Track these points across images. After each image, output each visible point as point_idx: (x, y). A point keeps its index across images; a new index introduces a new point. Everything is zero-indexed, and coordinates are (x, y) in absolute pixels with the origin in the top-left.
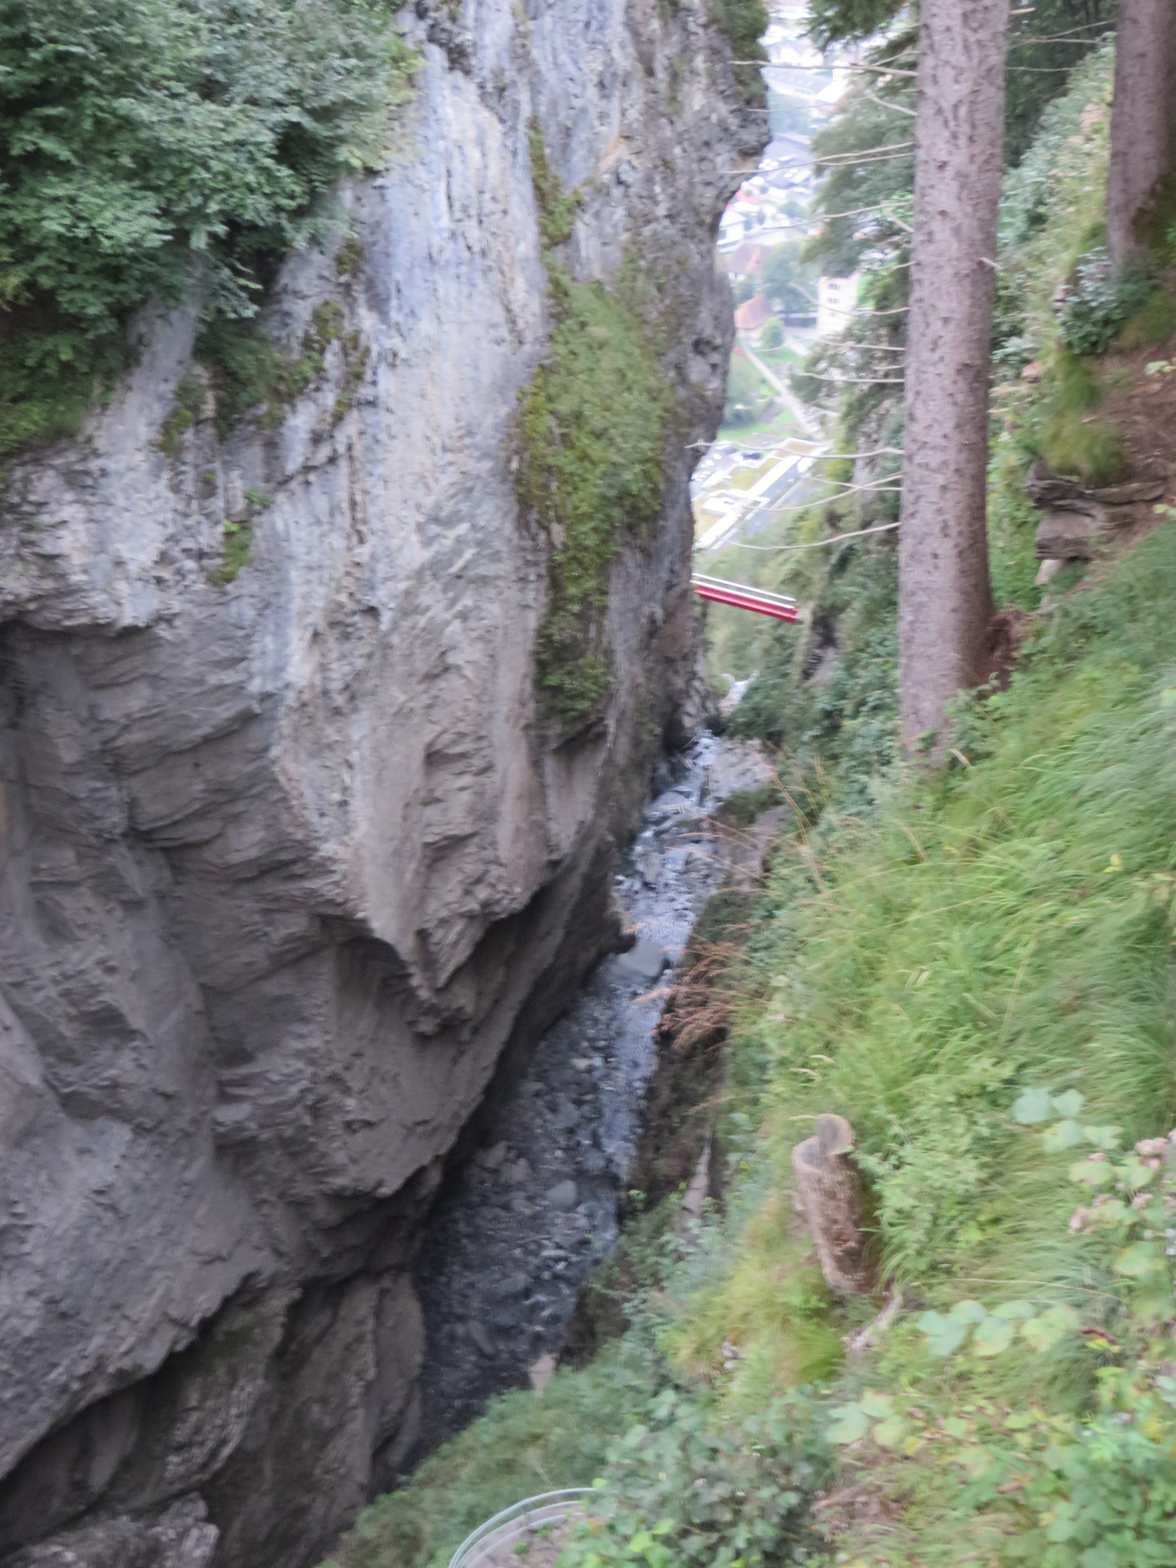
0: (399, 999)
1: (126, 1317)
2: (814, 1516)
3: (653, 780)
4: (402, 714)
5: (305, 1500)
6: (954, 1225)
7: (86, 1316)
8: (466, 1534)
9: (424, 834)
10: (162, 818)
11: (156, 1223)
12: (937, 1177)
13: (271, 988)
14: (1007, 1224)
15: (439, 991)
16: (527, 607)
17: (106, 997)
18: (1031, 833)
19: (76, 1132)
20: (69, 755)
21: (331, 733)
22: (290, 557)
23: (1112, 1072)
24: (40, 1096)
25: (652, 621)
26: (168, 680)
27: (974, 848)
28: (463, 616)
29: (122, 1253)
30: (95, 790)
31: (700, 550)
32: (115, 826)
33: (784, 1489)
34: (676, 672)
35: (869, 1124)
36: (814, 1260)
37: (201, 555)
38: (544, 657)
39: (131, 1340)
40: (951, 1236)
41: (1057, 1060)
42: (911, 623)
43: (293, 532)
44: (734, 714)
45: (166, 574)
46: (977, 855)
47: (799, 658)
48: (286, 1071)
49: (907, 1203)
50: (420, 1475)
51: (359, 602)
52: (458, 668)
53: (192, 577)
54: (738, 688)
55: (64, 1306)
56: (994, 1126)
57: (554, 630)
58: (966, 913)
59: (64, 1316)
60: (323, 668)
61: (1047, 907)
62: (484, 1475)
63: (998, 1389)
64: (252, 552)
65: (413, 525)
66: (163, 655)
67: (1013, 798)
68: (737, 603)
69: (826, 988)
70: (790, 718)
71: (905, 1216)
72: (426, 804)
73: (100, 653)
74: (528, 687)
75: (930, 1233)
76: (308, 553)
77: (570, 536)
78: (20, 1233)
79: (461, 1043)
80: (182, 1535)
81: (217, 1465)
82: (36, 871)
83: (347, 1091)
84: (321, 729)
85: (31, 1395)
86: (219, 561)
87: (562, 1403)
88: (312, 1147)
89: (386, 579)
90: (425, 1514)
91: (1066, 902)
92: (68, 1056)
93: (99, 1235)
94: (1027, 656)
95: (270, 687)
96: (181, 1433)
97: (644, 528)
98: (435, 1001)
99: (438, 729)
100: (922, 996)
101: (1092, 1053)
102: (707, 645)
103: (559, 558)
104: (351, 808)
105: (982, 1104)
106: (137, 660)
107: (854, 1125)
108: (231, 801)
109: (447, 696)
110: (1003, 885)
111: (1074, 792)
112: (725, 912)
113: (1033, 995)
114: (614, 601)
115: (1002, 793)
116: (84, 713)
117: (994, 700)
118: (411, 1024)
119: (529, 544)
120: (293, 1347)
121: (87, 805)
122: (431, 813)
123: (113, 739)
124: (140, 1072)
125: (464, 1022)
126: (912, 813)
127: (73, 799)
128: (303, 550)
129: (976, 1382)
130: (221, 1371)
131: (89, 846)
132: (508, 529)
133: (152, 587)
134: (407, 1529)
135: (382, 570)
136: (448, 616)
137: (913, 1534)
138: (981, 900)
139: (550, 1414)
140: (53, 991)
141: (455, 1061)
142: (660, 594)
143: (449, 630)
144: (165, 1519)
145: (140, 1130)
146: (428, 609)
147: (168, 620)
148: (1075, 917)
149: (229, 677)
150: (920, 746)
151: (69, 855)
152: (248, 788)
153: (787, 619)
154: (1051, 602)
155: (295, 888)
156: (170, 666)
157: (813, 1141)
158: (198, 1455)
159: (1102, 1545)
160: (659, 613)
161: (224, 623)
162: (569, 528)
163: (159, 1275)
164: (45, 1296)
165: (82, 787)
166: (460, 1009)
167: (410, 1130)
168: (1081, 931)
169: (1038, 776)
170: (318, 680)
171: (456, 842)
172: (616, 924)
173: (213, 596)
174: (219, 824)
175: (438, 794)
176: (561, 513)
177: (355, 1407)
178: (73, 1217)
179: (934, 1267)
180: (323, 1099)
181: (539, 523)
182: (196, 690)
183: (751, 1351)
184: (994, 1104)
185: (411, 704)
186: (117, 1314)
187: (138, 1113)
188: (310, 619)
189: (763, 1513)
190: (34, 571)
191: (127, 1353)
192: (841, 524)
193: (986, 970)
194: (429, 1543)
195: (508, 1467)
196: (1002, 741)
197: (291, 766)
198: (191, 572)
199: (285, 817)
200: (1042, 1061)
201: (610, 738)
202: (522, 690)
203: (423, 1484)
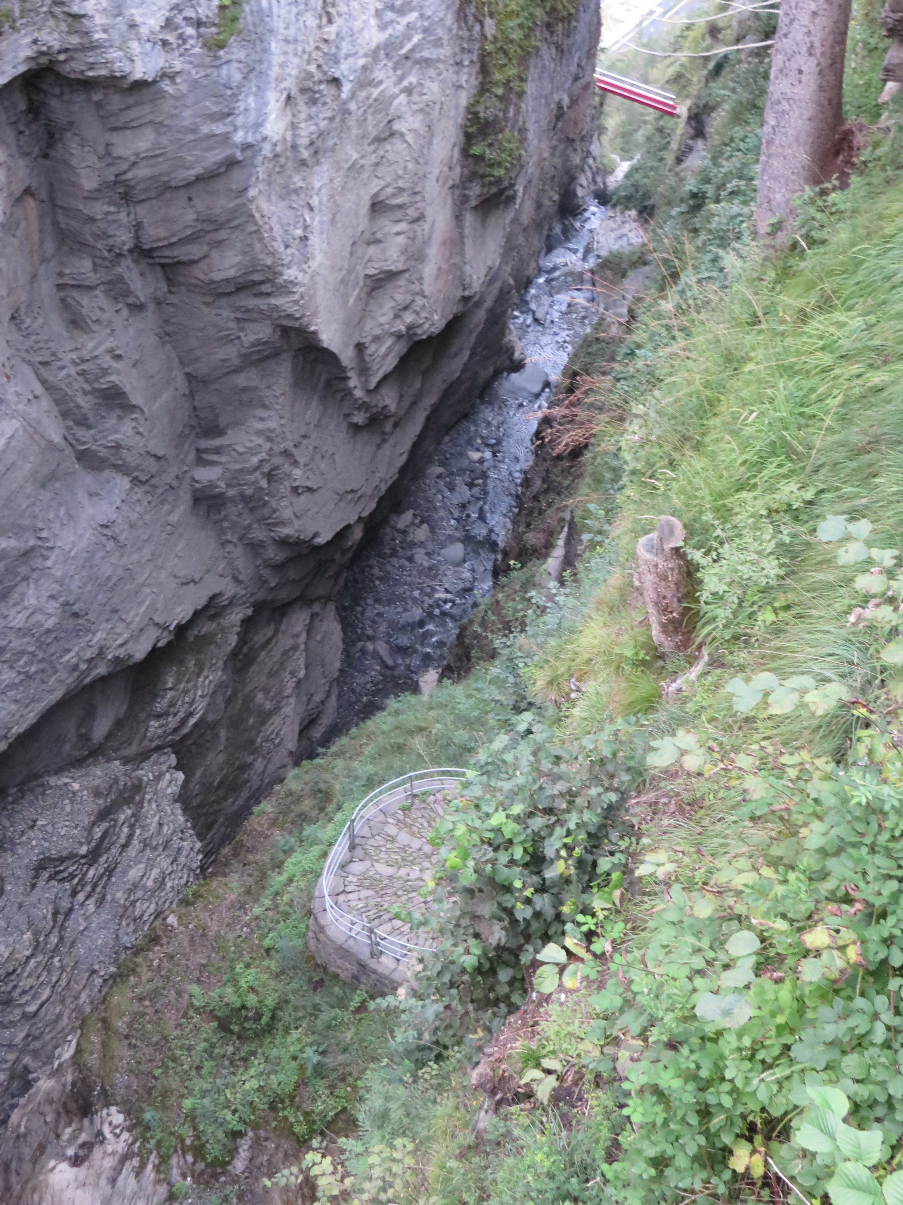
0: (339, 396)
1: (121, 619)
2: (627, 810)
3: (548, 237)
4: (355, 169)
5: (250, 759)
6: (755, 608)
7: (92, 617)
8: (365, 793)
9: (365, 267)
10: (160, 240)
11: (146, 552)
12: (746, 571)
13: (241, 380)
14: (794, 611)
15: (369, 392)
16: (461, 87)
17: (113, 378)
18: (850, 309)
19: (88, 479)
20: (89, 182)
21: (297, 180)
22: (271, 31)
23: (891, 502)
24: (62, 450)
25: (560, 107)
26: (170, 128)
27: (803, 317)
28: (409, 91)
29: (120, 572)
30: (108, 213)
31: (603, 50)
32: (124, 243)
33: (607, 789)
34: (575, 150)
35: (697, 526)
36: (645, 623)
37: (199, 24)
38: (470, 130)
39: (126, 636)
40: (751, 616)
41: (847, 489)
42: (773, 128)
43: (275, 10)
44: (617, 189)
45: (171, 38)
46: (804, 322)
47: (674, 146)
48: (249, 445)
49: (721, 588)
50: (334, 749)
51: (325, 73)
52: (402, 134)
53: (191, 42)
54: (623, 167)
55: (76, 608)
56: (793, 536)
57: (480, 108)
58: (791, 368)
59: (75, 615)
60: (294, 126)
61: (855, 369)
62: (381, 753)
63: (775, 732)
64: (241, 23)
65: (373, 11)
66: (166, 106)
67: (838, 279)
68: (629, 97)
69: (675, 418)
70: (662, 196)
71: (718, 597)
72: (369, 244)
73: (116, 101)
74: (456, 153)
75: (735, 613)
76: (286, 28)
77: (498, 29)
78: (45, 553)
79: (384, 433)
80: (158, 778)
81: (186, 730)
82: (61, 275)
83: (296, 463)
84: (290, 177)
85: (50, 671)
86: (213, 30)
87: (442, 706)
88: (266, 503)
89: (347, 56)
90: (336, 777)
91: (871, 366)
92: (82, 422)
93: (103, 558)
94: (865, 163)
95: (250, 139)
96: (160, 706)
97: (560, 27)
98: (367, 399)
99: (382, 183)
100: (749, 431)
101: (877, 486)
102: (602, 130)
103: (489, 48)
104: (310, 242)
105: (787, 518)
106: (146, 108)
107: (685, 526)
108: (216, 230)
109: (390, 156)
110: (823, 349)
111: (888, 278)
112: (595, 347)
113: (836, 437)
114: (530, 88)
115: (830, 273)
116: (102, 150)
117: (833, 197)
118: (347, 416)
119: (466, 34)
120: (245, 650)
121: (103, 225)
122: (372, 250)
123: (125, 172)
124: (138, 437)
125: (387, 417)
126: (756, 283)
127: (92, 220)
128: (282, 25)
129: (759, 724)
130: (191, 664)
131: (104, 259)
132: (450, 20)
133: (159, 47)
134: (323, 786)
135: (345, 47)
136: (396, 90)
137: (700, 829)
138: (803, 358)
139: (432, 713)
140: (72, 371)
141: (379, 447)
142: (568, 84)
143: (396, 102)
144: (146, 765)
145: (136, 481)
146: (381, 82)
147: (172, 77)
148: (876, 378)
149: (219, 128)
150: (769, 230)
151: (87, 264)
152: (229, 220)
153: (668, 113)
154: (890, 118)
155: (262, 303)
156: (173, 116)
157: (654, 535)
158: (172, 722)
159: (843, 854)
160: (566, 101)
161: (216, 83)
162: (499, 23)
163: (147, 590)
164: (62, 599)
165: (98, 209)
166: (385, 407)
167: (342, 496)
168: (881, 390)
169: (862, 262)
170: (289, 136)
171: (392, 275)
172: (510, 350)
173: (208, 59)
174: (206, 248)
175: (379, 235)
176: (493, 8)
177: (289, 697)
178: (84, 543)
179: (736, 638)
180: (277, 468)
181: (474, 16)
182: (191, 137)
183: (590, 686)
184: (796, 519)
185: (363, 162)
186: (116, 617)
187: (136, 468)
188: (285, 85)
189: (590, 805)
190: (64, 27)
191: (121, 645)
192: (720, 36)
193: (801, 414)
194: (339, 797)
195: (400, 748)
196: (836, 231)
197: (264, 205)
198: (191, 37)
199: (258, 246)
200: (837, 489)
201: (518, 201)
202: (452, 157)
203: (336, 755)
